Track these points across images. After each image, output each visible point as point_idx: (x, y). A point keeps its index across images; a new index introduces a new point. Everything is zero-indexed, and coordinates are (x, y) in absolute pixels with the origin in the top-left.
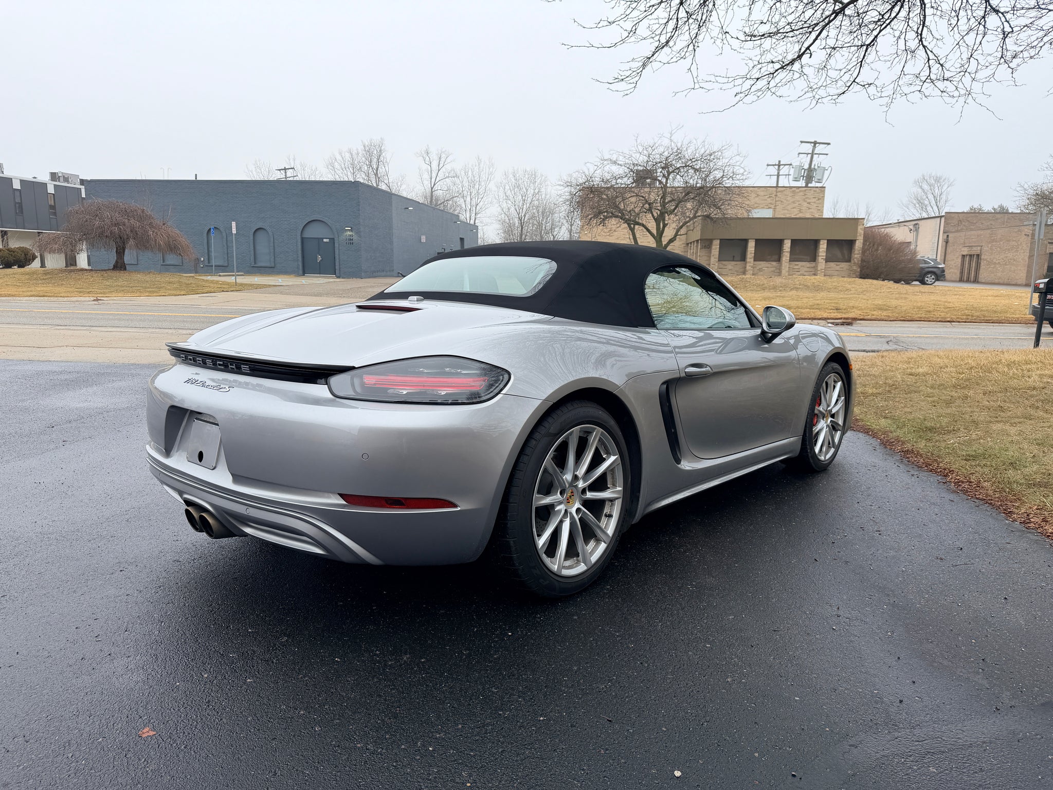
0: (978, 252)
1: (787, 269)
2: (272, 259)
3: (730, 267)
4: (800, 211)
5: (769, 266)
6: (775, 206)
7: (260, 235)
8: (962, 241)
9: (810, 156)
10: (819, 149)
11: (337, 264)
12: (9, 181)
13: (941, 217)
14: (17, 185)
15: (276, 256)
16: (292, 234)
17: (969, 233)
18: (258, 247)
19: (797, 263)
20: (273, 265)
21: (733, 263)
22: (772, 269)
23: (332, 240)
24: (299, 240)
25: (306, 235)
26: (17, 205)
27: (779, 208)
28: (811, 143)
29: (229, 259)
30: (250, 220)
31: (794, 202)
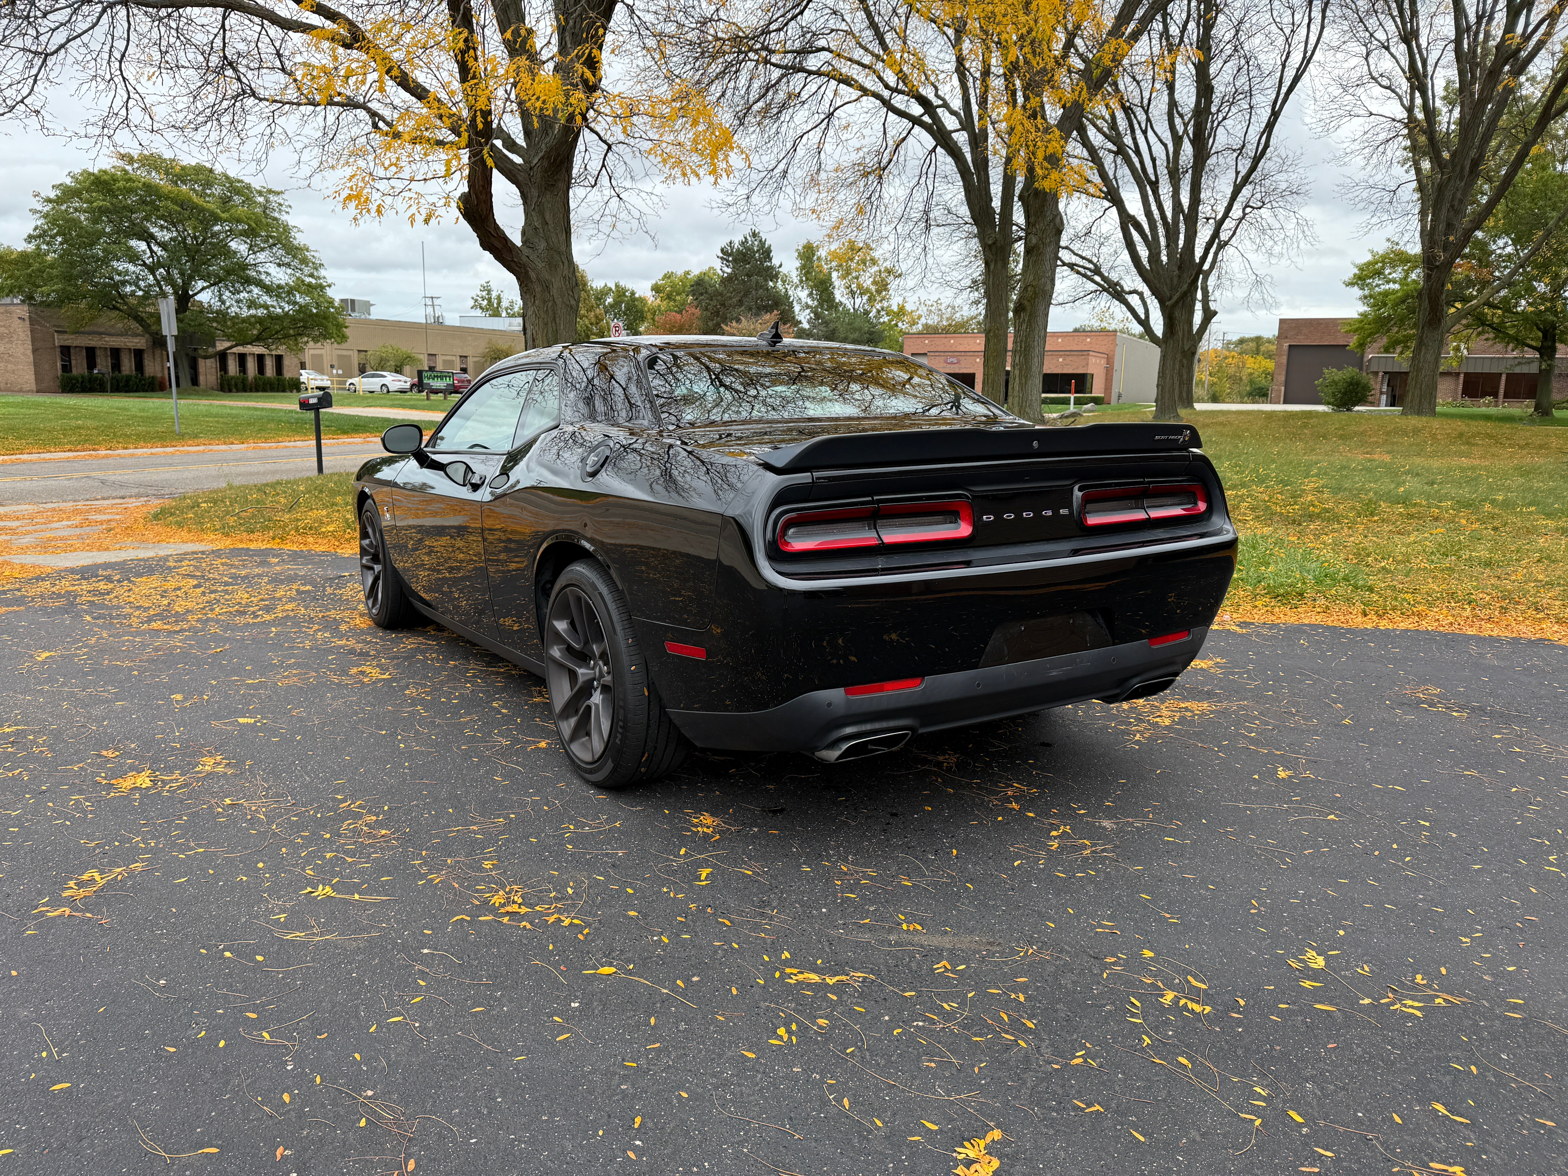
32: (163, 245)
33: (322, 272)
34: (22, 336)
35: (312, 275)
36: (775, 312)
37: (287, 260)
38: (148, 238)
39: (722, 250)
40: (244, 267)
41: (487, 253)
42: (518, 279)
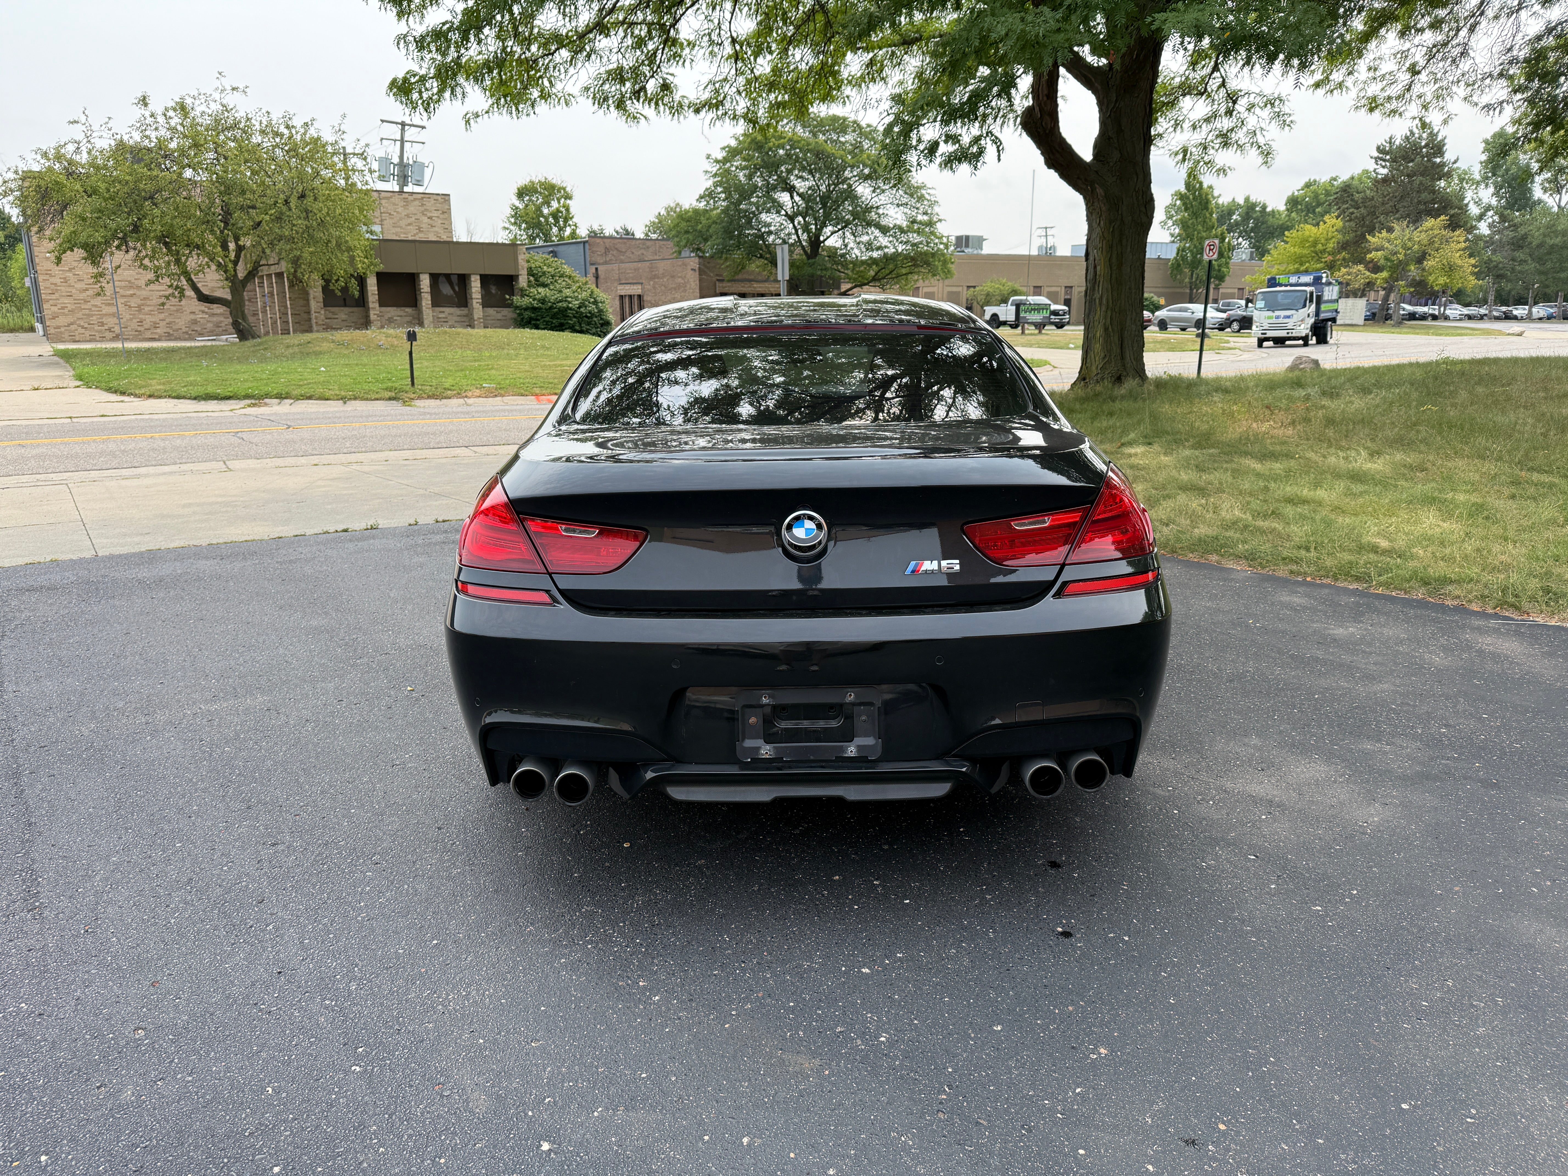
0: (639, 292)
1: (431, 319)
3: (344, 317)
4: (420, 230)
5: (402, 313)
6: (382, 220)
8: (616, 277)
9: (398, 143)
10: (410, 133)
13: (584, 242)
17: (623, 265)
19: (442, 309)
21: (347, 310)
22: (409, 319)
27: (388, 223)
28: (397, 123)
31: (408, 216)
32: (800, 195)
33: (936, 209)
34: (693, 284)
35: (925, 213)
36: (1443, 217)
37: (904, 200)
38: (791, 189)
39: (1378, 148)
40: (868, 209)
41: (1052, 171)
42: (1085, 198)
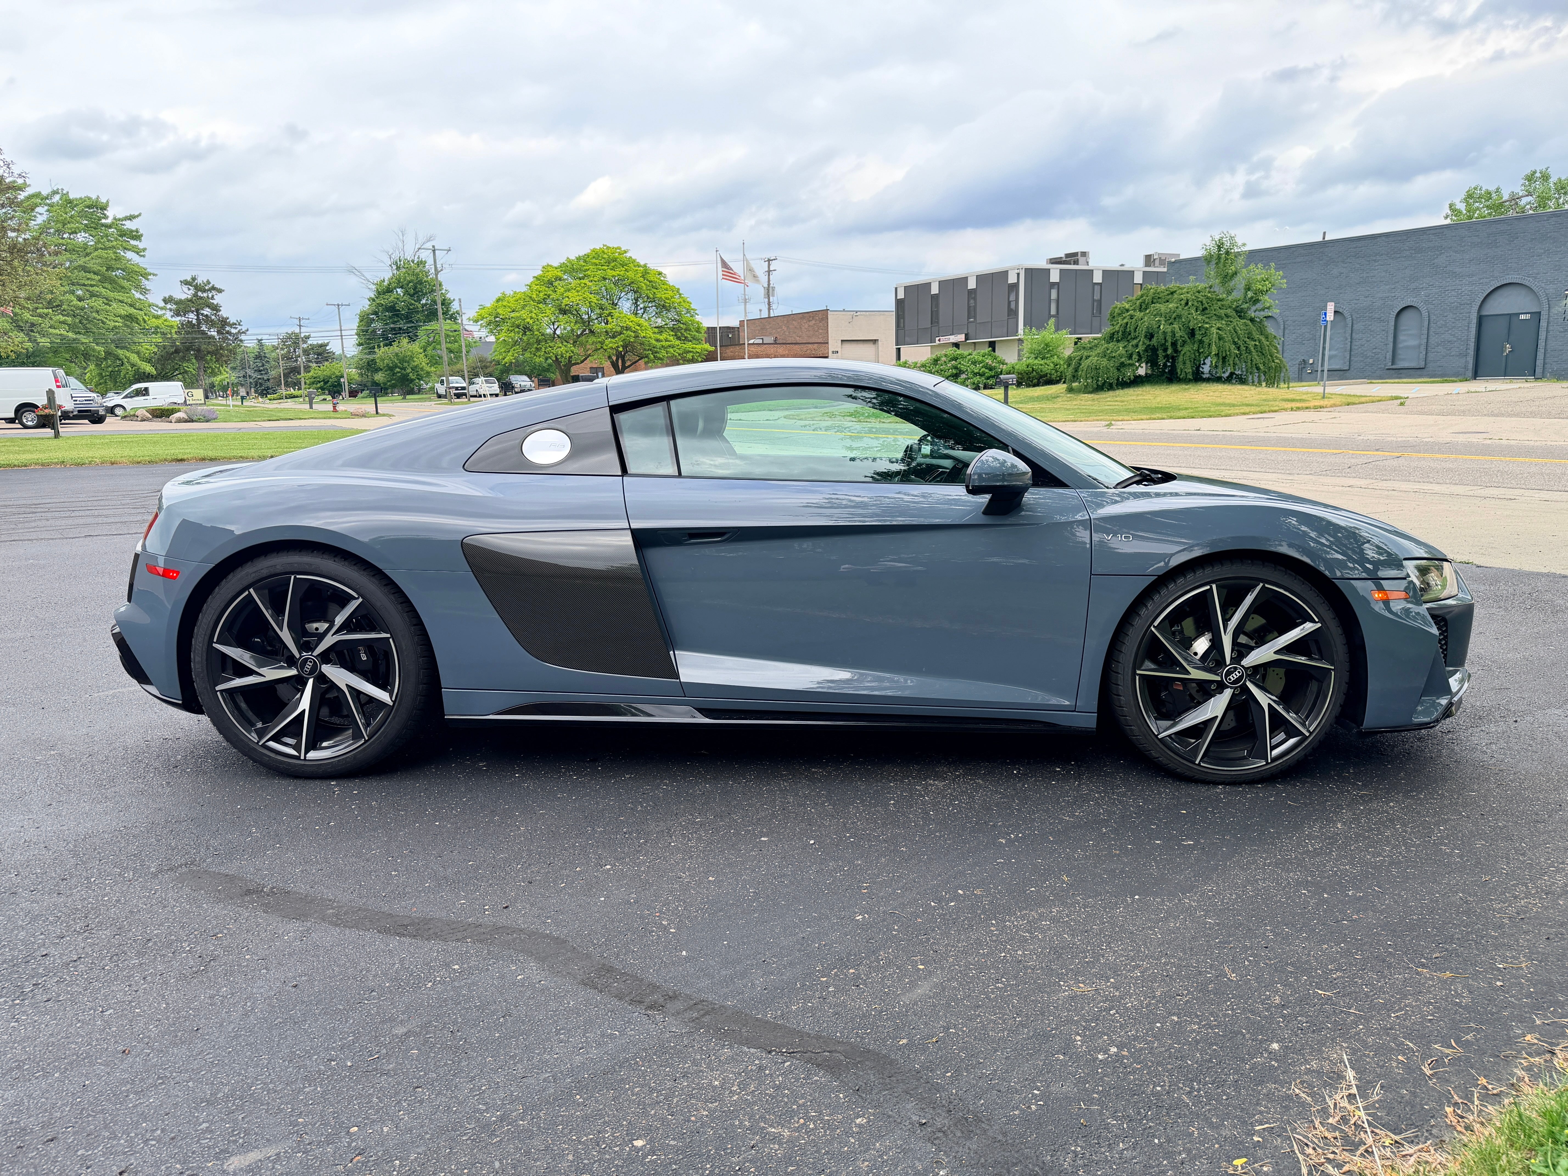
2: (1422, 356)
7: (1407, 316)
11: (1540, 355)
12: (1091, 272)
14: (1098, 278)
15: (1429, 349)
16: (1462, 311)
18: (1401, 337)
20: (1422, 365)
23: (1537, 315)
24: (1474, 321)
25: (1484, 313)
26: (1095, 304)
29: (1352, 358)
30: (1393, 295)
